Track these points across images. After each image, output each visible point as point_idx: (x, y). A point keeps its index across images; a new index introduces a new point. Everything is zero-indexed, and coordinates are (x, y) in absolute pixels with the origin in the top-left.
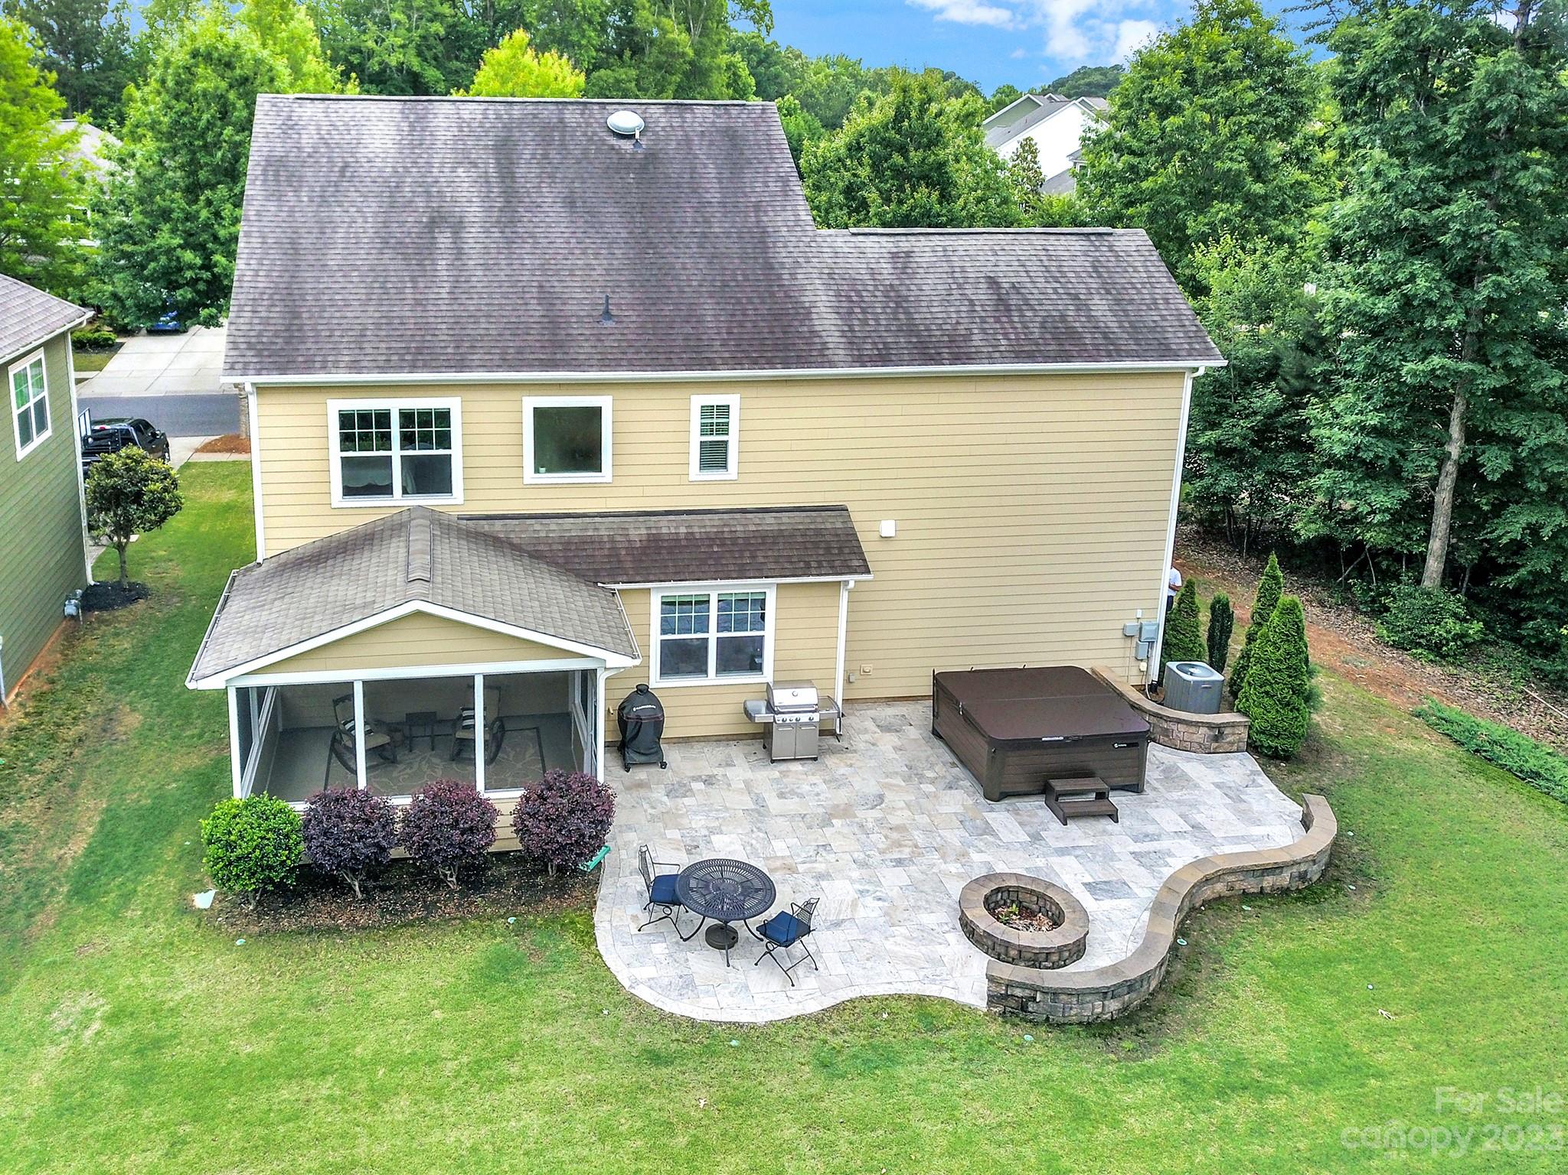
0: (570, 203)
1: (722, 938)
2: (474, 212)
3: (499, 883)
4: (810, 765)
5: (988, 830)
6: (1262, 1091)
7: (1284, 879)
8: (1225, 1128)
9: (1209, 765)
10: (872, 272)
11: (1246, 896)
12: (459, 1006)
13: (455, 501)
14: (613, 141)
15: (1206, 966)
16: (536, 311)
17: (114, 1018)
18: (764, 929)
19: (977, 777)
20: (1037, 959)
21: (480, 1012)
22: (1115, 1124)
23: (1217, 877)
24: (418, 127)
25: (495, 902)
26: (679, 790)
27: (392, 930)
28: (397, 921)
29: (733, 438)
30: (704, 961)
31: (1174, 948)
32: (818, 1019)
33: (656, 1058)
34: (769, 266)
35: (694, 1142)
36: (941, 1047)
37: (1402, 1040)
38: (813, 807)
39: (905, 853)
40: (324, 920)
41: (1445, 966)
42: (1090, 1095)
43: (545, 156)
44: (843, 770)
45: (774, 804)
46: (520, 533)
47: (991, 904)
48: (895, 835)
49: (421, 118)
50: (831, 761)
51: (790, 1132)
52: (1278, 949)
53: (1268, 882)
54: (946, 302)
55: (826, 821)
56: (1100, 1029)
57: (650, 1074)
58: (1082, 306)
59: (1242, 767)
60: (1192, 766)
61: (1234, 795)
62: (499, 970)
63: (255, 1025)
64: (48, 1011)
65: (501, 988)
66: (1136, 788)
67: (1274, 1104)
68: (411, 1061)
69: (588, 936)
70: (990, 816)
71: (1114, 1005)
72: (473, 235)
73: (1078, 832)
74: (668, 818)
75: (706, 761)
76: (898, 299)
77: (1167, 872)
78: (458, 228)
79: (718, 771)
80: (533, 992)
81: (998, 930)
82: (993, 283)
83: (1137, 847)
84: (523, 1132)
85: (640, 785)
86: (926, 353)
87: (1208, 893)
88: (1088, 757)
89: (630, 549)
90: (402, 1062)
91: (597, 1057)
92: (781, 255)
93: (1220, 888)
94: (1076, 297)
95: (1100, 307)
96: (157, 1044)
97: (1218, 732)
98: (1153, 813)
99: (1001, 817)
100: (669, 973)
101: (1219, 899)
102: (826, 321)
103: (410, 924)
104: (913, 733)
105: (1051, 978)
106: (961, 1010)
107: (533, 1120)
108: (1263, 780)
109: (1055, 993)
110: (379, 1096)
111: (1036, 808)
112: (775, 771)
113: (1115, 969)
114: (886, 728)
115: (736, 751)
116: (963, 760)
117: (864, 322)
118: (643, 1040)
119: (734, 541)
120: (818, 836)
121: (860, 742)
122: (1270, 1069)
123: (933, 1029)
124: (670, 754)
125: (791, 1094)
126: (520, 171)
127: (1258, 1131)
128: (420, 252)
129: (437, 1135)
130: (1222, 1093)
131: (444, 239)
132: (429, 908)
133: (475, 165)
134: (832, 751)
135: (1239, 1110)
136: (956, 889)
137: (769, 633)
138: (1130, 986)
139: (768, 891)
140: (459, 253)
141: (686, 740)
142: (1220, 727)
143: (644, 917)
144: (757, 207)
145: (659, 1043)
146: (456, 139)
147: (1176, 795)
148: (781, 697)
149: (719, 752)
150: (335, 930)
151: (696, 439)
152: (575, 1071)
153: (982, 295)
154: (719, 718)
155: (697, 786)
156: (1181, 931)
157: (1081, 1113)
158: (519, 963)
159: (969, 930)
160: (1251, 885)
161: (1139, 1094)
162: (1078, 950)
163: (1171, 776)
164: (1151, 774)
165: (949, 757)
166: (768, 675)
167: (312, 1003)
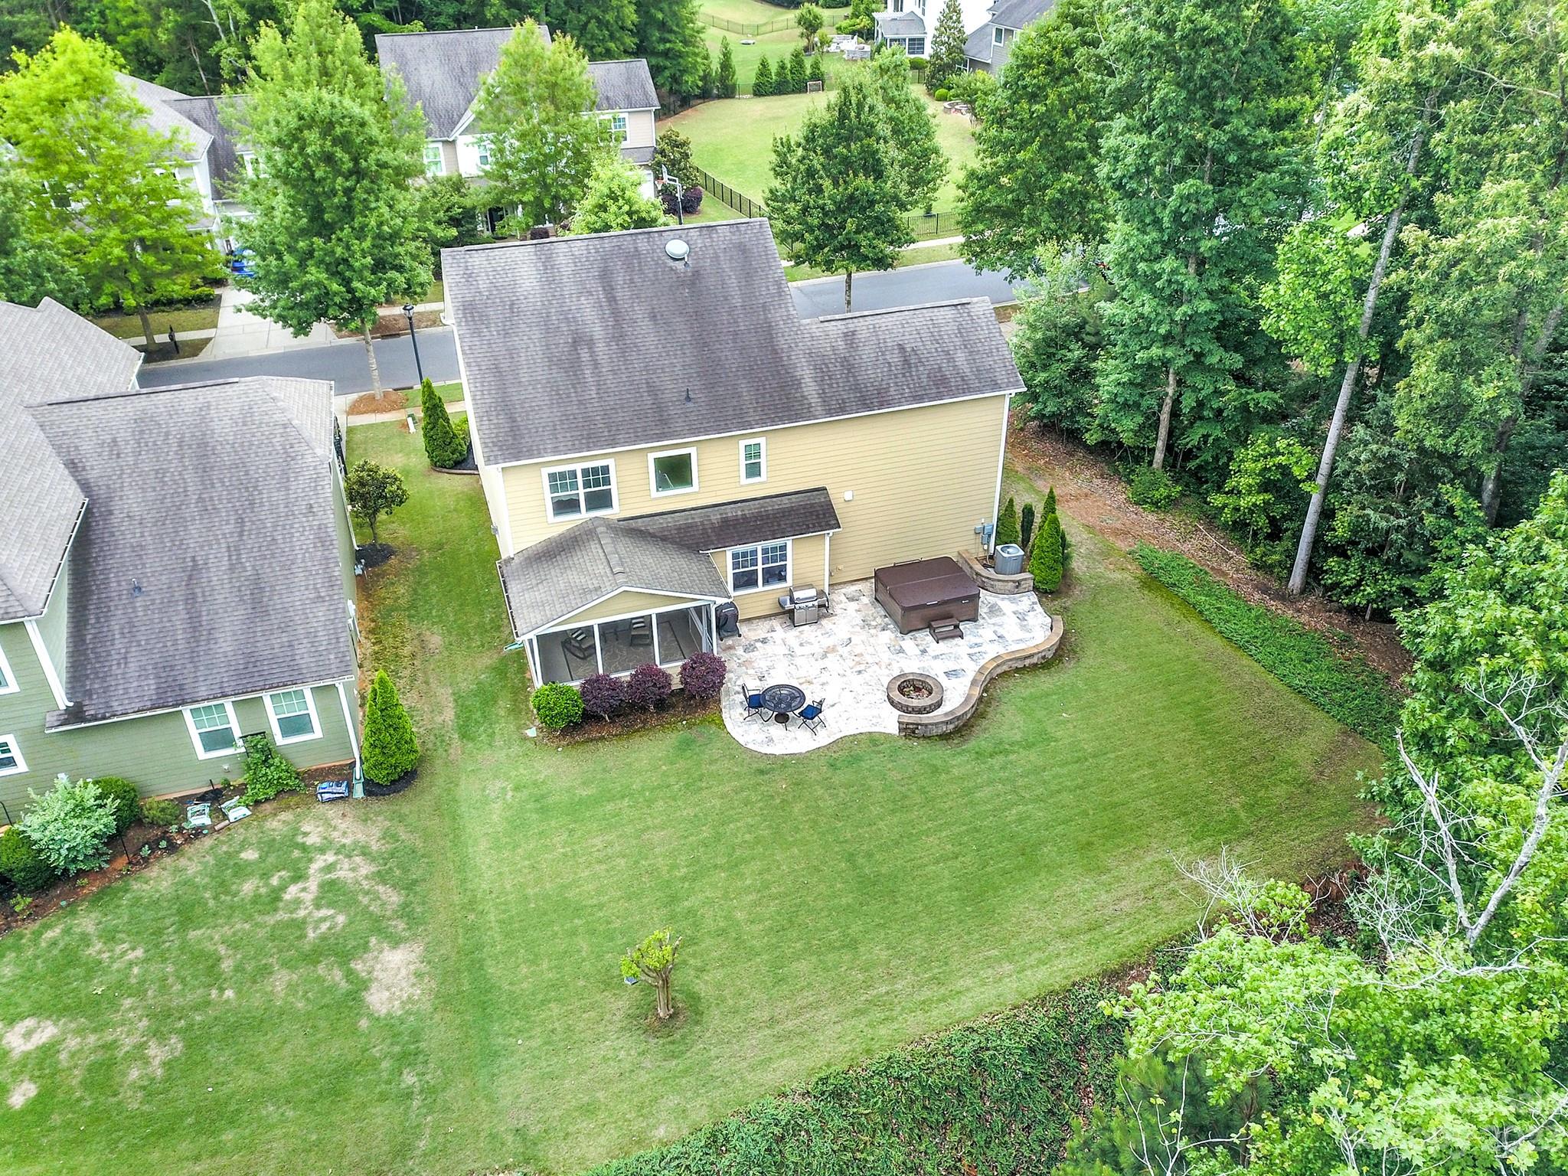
0: (653, 317)
1: (782, 718)
2: (598, 331)
3: (673, 706)
4: (814, 627)
5: (901, 651)
6: (1006, 752)
7: (1035, 660)
8: (991, 769)
9: (1012, 601)
10: (833, 348)
11: (1017, 670)
12: (672, 763)
13: (616, 512)
14: (671, 263)
15: (994, 704)
16: (648, 400)
17: (517, 789)
18: (801, 714)
19: (896, 623)
20: (920, 711)
21: (681, 764)
22: (948, 773)
23: (1004, 663)
24: (548, 265)
25: (674, 715)
26: (749, 648)
27: (629, 735)
28: (630, 731)
29: (763, 460)
30: (776, 730)
31: (981, 698)
32: (828, 747)
33: (762, 772)
34: (775, 351)
35: (783, 801)
36: (879, 752)
37: (1070, 725)
38: (817, 650)
39: (862, 667)
40: (595, 735)
41: (1096, 691)
42: (939, 763)
43: (632, 281)
44: (831, 626)
45: (799, 651)
46: (653, 526)
47: (901, 690)
48: (857, 659)
49: (549, 258)
50: (824, 622)
51: (820, 792)
52: (1026, 693)
53: (1027, 662)
54: (875, 366)
55: (824, 656)
56: (945, 737)
57: (760, 779)
58: (951, 359)
59: (1028, 599)
60: (1005, 604)
61: (1021, 617)
62: (685, 745)
63: (584, 783)
64: (484, 790)
65: (688, 753)
66: (975, 620)
67: (1012, 757)
68: (659, 787)
69: (722, 725)
70: (902, 643)
71: (951, 727)
72: (600, 347)
73: (944, 646)
74: (746, 664)
75: (759, 630)
76: (848, 366)
77: (982, 662)
78: (591, 343)
79: (769, 635)
80: (703, 752)
81: (903, 700)
82: (902, 348)
83: (972, 651)
84: (713, 807)
85: (730, 648)
86: (865, 403)
87: (999, 671)
88: (952, 608)
89: (713, 528)
90: (655, 788)
91: (738, 776)
92: (782, 343)
93: (1005, 668)
94: (947, 353)
95: (961, 357)
96: (543, 797)
97: (1018, 583)
98: (981, 631)
99: (908, 643)
100: (762, 737)
101: (1005, 672)
102: (810, 388)
103: (638, 731)
104: (865, 600)
105: (925, 718)
106: (887, 736)
107: (717, 802)
108: (1038, 608)
109: (926, 725)
110: (650, 803)
111: (925, 637)
112: (796, 632)
113: (952, 712)
114: (851, 599)
115: (775, 623)
116: (889, 614)
117: (831, 386)
118: (755, 766)
119: (768, 516)
120: (821, 664)
121: (838, 609)
122: (1012, 744)
123: (876, 745)
124: (743, 629)
125: (819, 778)
126: (619, 295)
127: (1003, 768)
128: (573, 367)
129: (678, 813)
130: (991, 756)
131: (585, 355)
132: (644, 722)
133: (590, 293)
134: (825, 616)
135: (998, 761)
136: (886, 681)
137: (789, 563)
138: (958, 718)
139: (803, 697)
140: (596, 364)
141: (749, 620)
142: (1019, 582)
143: (746, 714)
144: (764, 306)
145: (762, 766)
146: (575, 273)
147: (993, 620)
148: (797, 595)
149: (767, 624)
150: (602, 738)
151: (743, 462)
152: (729, 781)
153: (895, 358)
154: (766, 606)
155: (758, 645)
156: (985, 690)
157: (935, 770)
158: (694, 741)
159: (892, 703)
160: (1020, 665)
161: (959, 760)
162: (939, 705)
163: (994, 610)
164: (983, 610)
165: (883, 613)
166: (789, 582)
167: (604, 770)
